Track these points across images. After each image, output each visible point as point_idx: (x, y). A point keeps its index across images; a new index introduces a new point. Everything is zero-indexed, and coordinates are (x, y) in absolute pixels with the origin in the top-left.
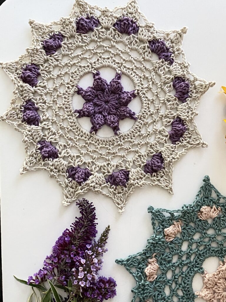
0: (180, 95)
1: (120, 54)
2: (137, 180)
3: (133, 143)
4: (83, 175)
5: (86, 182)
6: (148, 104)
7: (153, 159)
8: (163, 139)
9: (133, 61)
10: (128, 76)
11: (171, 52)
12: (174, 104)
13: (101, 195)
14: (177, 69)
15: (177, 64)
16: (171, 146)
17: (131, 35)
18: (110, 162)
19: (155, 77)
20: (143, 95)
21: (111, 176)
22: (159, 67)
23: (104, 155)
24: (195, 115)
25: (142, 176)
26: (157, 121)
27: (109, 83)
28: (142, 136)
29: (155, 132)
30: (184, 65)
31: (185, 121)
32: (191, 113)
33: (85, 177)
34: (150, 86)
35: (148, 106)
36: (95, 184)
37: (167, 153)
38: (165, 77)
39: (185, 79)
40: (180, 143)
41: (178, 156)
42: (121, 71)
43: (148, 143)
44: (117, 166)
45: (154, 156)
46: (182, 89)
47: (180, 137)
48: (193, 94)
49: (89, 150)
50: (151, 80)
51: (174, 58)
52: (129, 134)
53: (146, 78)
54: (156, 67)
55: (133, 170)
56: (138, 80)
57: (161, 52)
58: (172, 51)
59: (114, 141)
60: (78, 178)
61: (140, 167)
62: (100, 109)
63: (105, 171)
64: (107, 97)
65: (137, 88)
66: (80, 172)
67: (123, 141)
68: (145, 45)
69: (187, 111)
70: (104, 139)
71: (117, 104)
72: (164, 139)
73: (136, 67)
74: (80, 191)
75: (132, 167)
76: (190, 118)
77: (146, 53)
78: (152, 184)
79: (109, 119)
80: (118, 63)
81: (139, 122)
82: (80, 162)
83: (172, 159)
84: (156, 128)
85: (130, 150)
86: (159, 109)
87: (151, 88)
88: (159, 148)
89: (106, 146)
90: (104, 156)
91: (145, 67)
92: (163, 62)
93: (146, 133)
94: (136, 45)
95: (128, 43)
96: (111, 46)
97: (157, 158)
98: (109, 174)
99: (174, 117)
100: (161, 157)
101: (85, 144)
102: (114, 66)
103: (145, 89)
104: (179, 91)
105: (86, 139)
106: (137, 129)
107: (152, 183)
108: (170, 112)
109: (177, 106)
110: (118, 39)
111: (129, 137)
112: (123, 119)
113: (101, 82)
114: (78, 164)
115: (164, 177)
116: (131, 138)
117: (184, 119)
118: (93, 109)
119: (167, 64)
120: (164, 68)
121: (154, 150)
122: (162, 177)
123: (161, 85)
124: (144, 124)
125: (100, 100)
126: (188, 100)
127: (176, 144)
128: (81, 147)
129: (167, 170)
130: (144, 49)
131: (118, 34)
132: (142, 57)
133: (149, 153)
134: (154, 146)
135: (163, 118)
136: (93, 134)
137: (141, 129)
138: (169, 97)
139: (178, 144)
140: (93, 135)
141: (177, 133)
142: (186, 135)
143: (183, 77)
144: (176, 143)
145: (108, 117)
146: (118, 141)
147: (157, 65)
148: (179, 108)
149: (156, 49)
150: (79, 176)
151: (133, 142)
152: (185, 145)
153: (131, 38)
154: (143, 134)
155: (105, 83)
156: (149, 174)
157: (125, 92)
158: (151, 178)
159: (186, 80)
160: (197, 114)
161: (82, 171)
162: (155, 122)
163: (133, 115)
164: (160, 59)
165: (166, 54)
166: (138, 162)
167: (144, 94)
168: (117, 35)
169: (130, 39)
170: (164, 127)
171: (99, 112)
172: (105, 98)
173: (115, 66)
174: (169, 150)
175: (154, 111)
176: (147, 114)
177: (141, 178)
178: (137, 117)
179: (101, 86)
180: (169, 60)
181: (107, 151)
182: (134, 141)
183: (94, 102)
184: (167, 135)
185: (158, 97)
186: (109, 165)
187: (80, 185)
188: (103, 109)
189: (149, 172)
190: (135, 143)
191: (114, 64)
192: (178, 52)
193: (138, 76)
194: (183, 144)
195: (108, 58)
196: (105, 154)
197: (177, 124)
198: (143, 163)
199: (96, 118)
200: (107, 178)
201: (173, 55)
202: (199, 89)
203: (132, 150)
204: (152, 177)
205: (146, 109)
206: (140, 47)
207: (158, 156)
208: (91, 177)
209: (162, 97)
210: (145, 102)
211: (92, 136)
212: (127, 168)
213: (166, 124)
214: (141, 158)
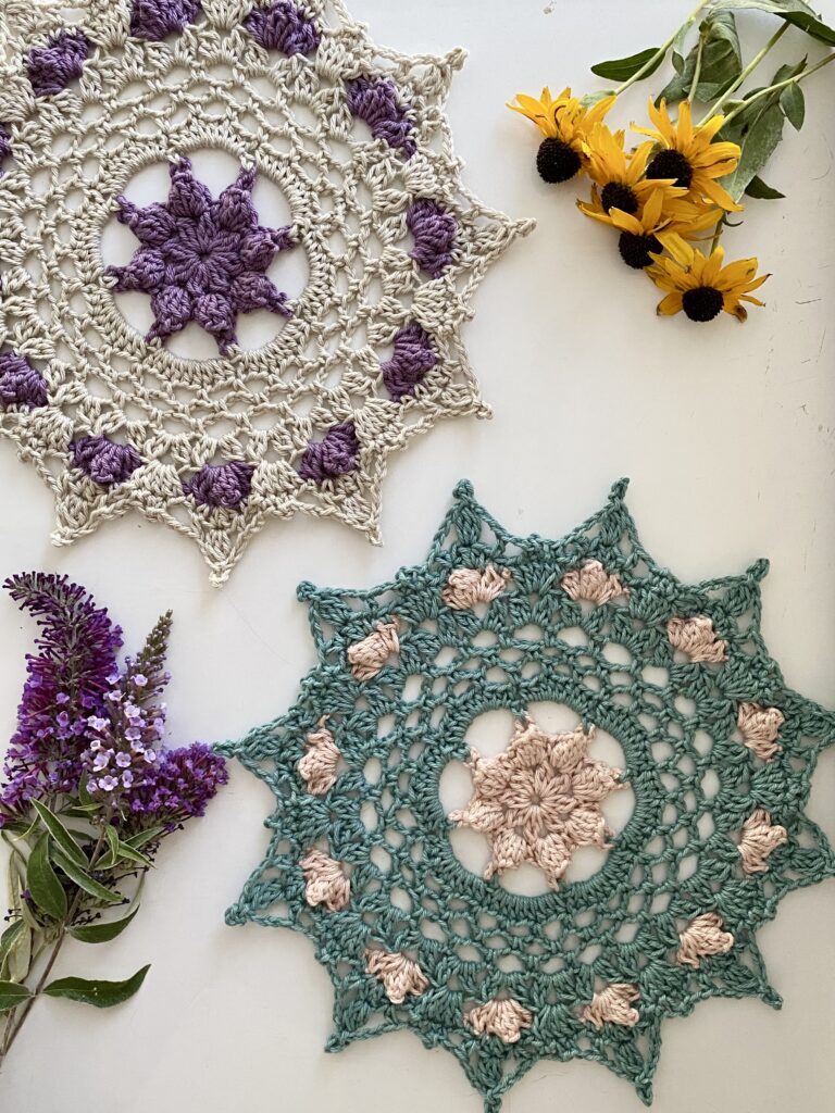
0: (426, 254)
1: (255, 112)
2: (273, 497)
3: (274, 386)
4: (114, 464)
5: (124, 484)
6: (329, 272)
7: (328, 439)
8: (363, 383)
9: (295, 137)
10: (275, 182)
11: (409, 121)
12: (405, 279)
13: (165, 529)
14: (423, 174)
15: (425, 160)
16: (383, 405)
17: (294, 57)
18: (199, 435)
19: (354, 190)
20: (315, 245)
21: (201, 477)
22: (370, 164)
23: (183, 412)
24: (464, 320)
25: (291, 486)
26: (352, 328)
27: (215, 197)
28: (303, 367)
29: (340, 361)
30: (444, 164)
31: (431, 337)
32: (453, 311)
33: (122, 468)
34: (337, 217)
35: (327, 277)
36: (149, 492)
37: (371, 425)
38: (386, 196)
39: (445, 207)
40: (414, 401)
41: (400, 437)
42: (255, 162)
43: (318, 391)
44: (219, 449)
45: (332, 430)
46: (432, 235)
47: (415, 383)
48: (464, 255)
49: (140, 393)
50: (341, 200)
51: (417, 140)
52: (264, 359)
53: (326, 193)
54: (360, 163)
55: (264, 465)
56: (303, 196)
57: (380, 116)
58: (414, 119)
59: (216, 372)
60: (99, 471)
61: (287, 459)
62: (181, 271)
63: (181, 459)
64: (206, 237)
65: (299, 220)
66: (108, 452)
67: (244, 376)
68: (332, 90)
69: (442, 304)
70: (186, 364)
71: (233, 262)
72: (367, 384)
73: (300, 154)
74: (105, 509)
75: (264, 456)
76: (448, 327)
77: (334, 116)
78: (318, 512)
79: (203, 305)
80: (248, 139)
81: (297, 325)
82: (111, 424)
83: (382, 443)
84: (345, 348)
85: (261, 405)
86: (358, 291)
87: (339, 226)
88: (350, 408)
89: (191, 384)
90: (182, 415)
91: (329, 160)
92: (382, 149)
93: (314, 360)
94: (307, 88)
95: (283, 80)
96: (231, 84)
97: (340, 438)
98: (194, 469)
99: (403, 318)
100: (353, 436)
101: (127, 373)
102: (235, 146)
103: (323, 227)
104: (422, 241)
105: (133, 358)
106: (289, 344)
107: (318, 509)
108: (393, 304)
109: (414, 286)
110: (256, 65)
111: (263, 366)
112: (247, 311)
113: (191, 191)
114: (103, 428)
115: (357, 495)
116: (270, 372)
117: (432, 328)
118: (159, 271)
119: (396, 157)
120: (385, 167)
121: (333, 413)
122: (349, 494)
123: (370, 217)
124: (312, 333)
125: (183, 245)
126: (449, 270)
127: (401, 403)
128: (118, 382)
129: (366, 475)
130: (330, 103)
131: (256, 51)
132: (323, 127)
133: (317, 421)
134: (334, 400)
135: (370, 320)
136: (155, 345)
137: (299, 347)
138: (394, 258)
139: (408, 401)
140: (153, 349)
141: (405, 369)
142: (435, 377)
143: (438, 199)
144: (402, 398)
145: (201, 300)
146: (229, 376)
147: (364, 154)
148: (421, 293)
149: (365, 107)
150: (101, 465)
151: (275, 382)
152: (428, 407)
153: (295, 66)
154: (306, 362)
155: (204, 194)
156: (313, 482)
157: (260, 229)
158: (316, 493)
159: (448, 210)
160: (471, 318)
161: (112, 451)
162: (343, 328)
163: (278, 300)
164: (374, 136)
165: (394, 124)
166: (284, 442)
167: (319, 240)
168: (252, 53)
169: (289, 66)
170: (369, 348)
171: (178, 280)
172: (200, 239)
173: (239, 147)
174: (377, 416)
175: (345, 297)
176: (321, 302)
177: (288, 492)
178: (290, 308)
179: (188, 201)
180: (401, 145)
181: (195, 400)
182: (278, 379)
183: (165, 248)
184: (378, 373)
185: (359, 253)
186: (198, 444)
187: (107, 492)
188: (190, 272)
189: (312, 477)
190: (278, 385)
191: (236, 140)
192: (431, 123)
193: (303, 185)
194: (421, 403)
195: (220, 122)
196: (187, 410)
197: (410, 342)
198: (298, 447)
199: (166, 298)
200: (187, 480)
201: (414, 130)
202: (484, 240)
203: (268, 404)
204: (319, 490)
205: (319, 287)
206: (318, 94)
207: (343, 430)
208: (137, 472)
209: (372, 256)
210: (319, 265)
211: (153, 353)
212: (248, 458)
213: (377, 340)
214: (293, 433)
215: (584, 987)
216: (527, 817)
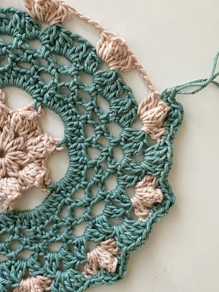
215: (135, 135)
216: (12, 162)
